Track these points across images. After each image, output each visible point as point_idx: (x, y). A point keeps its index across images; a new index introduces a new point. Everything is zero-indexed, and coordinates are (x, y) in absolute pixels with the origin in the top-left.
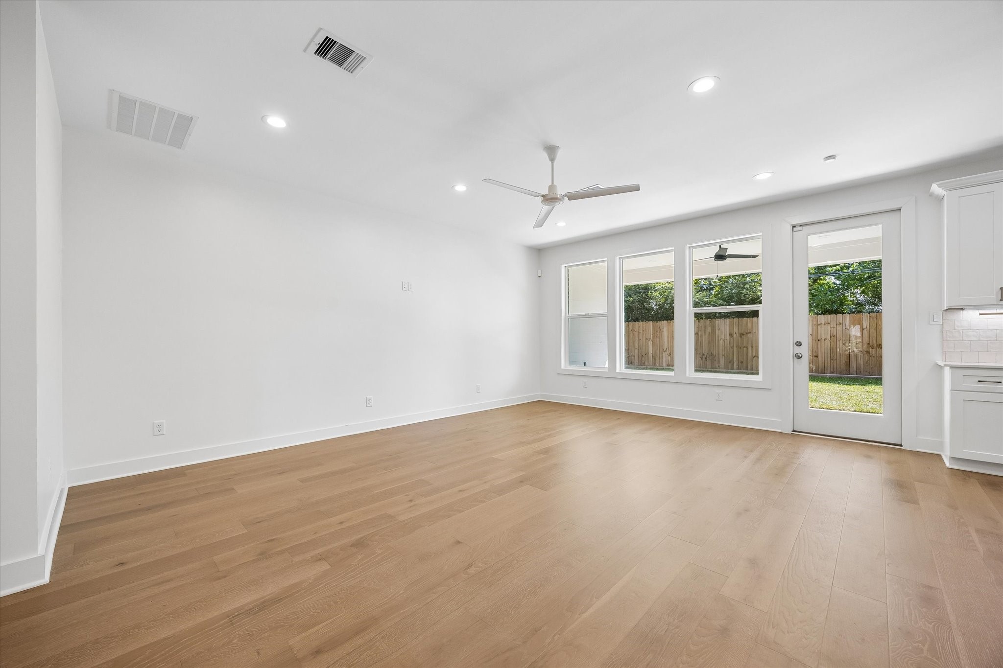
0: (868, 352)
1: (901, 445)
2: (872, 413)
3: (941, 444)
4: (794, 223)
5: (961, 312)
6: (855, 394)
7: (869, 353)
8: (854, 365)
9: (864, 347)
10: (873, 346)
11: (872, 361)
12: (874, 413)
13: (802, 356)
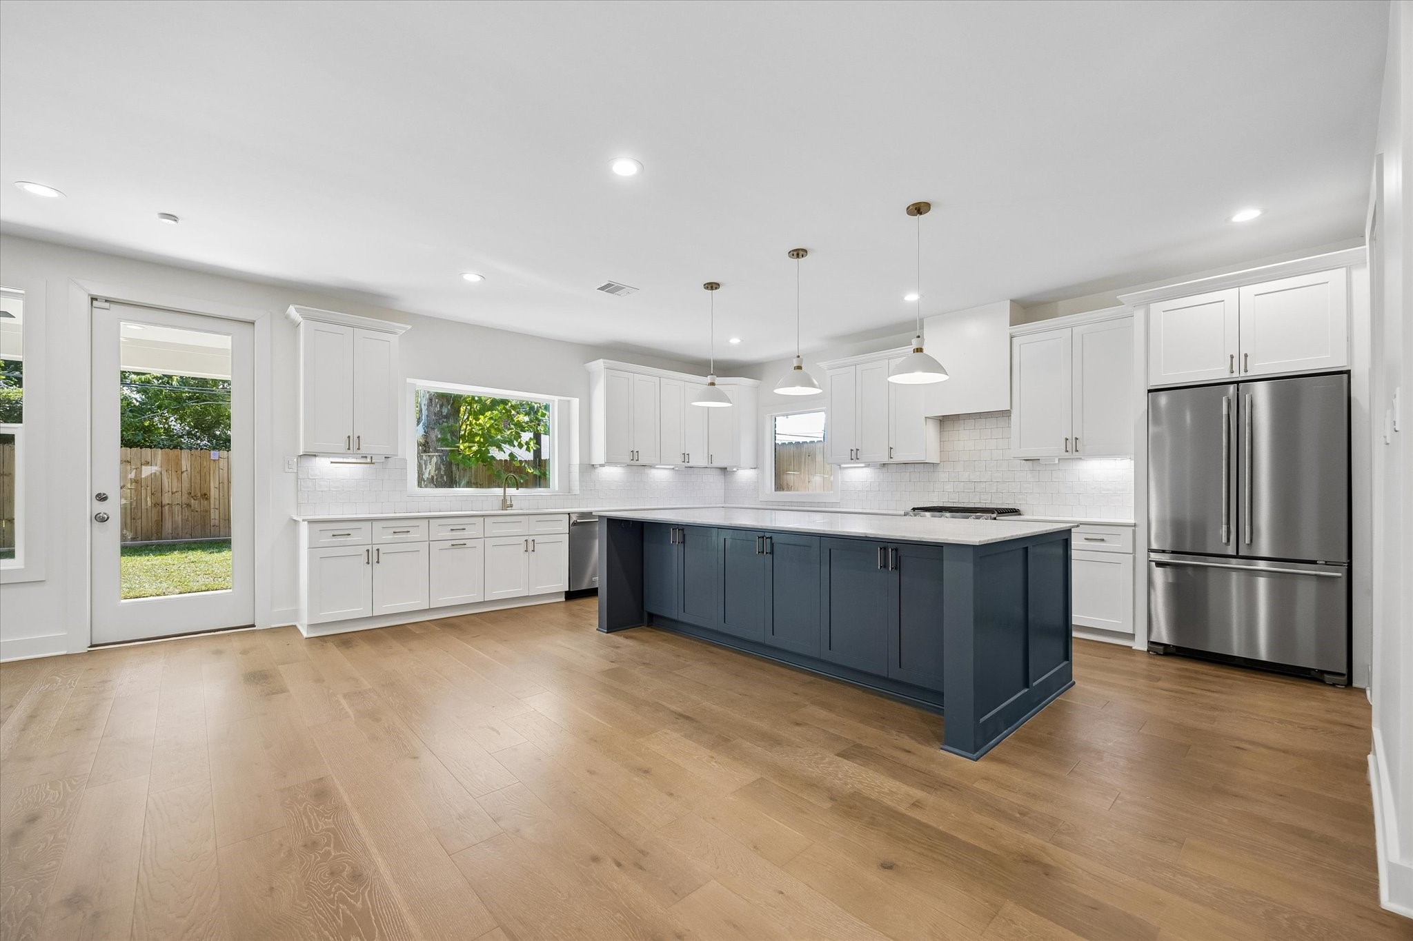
0: (189, 505)
1: (253, 626)
2: (205, 591)
3: (296, 613)
4: (95, 293)
5: (313, 459)
6: (175, 567)
7: (191, 506)
8: (168, 526)
9: (183, 497)
10: (195, 496)
11: (194, 517)
12: (208, 590)
13: (108, 518)
